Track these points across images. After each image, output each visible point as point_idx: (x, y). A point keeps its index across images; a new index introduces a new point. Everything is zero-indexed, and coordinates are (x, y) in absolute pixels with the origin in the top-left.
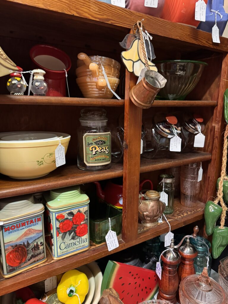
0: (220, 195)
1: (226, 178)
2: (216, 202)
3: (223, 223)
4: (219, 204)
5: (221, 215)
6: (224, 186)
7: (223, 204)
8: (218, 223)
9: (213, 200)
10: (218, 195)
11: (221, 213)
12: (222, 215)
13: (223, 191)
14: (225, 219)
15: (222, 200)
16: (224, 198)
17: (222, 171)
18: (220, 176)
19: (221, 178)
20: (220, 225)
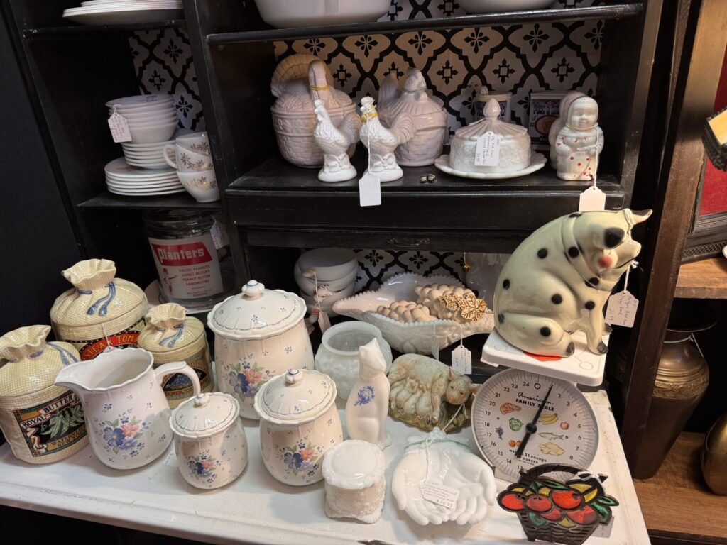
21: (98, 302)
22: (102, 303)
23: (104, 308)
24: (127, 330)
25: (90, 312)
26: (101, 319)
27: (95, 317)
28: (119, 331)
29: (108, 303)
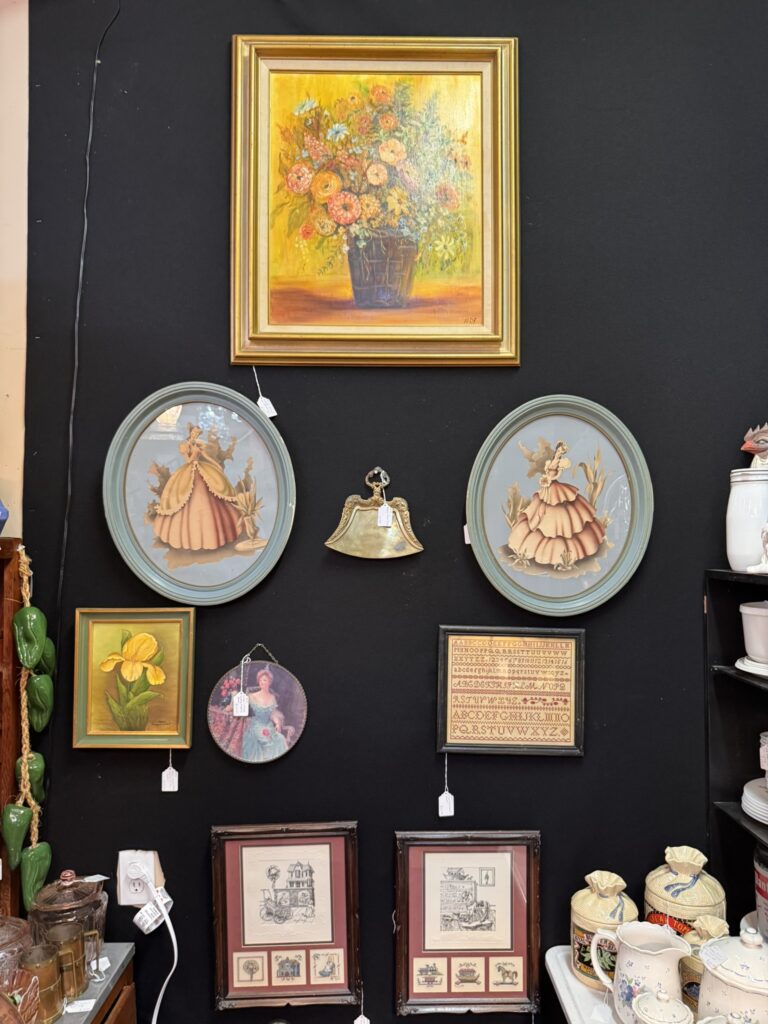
0: (25, 789)
1: (31, 755)
2: (20, 802)
3: (34, 838)
4: (26, 804)
5: (30, 824)
6: (30, 771)
7: (32, 802)
8: (27, 843)
9: (13, 801)
10: (22, 789)
11: (31, 818)
12: (33, 822)
13: (30, 780)
14: (39, 828)
15: (30, 795)
16: (31, 790)
17: (24, 746)
18: (20, 754)
19: (24, 758)
20: (30, 844)
21: (677, 884)
22: (679, 887)
23: (678, 891)
24: (685, 920)
25: (667, 888)
26: (672, 899)
27: (667, 895)
28: (678, 917)
29: (684, 889)
